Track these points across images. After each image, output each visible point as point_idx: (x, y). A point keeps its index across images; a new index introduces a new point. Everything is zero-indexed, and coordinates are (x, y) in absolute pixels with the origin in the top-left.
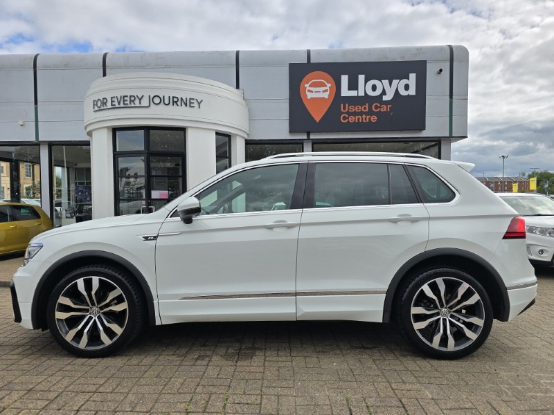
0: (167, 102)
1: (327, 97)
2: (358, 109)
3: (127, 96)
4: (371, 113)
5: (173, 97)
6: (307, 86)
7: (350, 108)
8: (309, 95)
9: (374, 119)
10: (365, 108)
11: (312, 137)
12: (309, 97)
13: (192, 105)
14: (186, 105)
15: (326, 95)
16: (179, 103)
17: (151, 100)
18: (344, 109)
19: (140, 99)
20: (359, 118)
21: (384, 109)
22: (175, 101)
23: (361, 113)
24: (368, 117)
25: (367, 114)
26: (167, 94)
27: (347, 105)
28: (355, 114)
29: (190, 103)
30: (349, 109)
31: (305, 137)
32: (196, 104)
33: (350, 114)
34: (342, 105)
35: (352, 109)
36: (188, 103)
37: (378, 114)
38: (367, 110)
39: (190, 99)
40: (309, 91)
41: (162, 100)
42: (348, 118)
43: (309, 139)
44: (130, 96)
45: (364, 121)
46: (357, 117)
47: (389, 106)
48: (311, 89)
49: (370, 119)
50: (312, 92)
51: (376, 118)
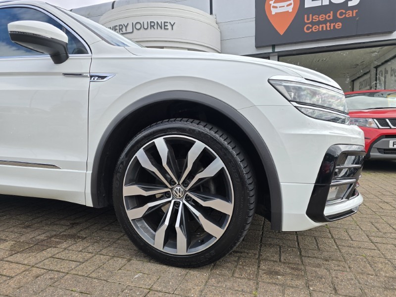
0: (146, 27)
1: (290, 11)
2: (322, 17)
3: (117, 26)
4: (336, 20)
5: (151, 22)
6: (271, 2)
7: (314, 18)
8: (274, 11)
9: (338, 26)
10: (329, 16)
11: (277, 50)
12: (273, 13)
13: (166, 27)
14: (161, 28)
15: (290, 9)
16: (155, 27)
17: (134, 26)
18: (308, 19)
19: (126, 27)
20: (323, 27)
21: (350, 14)
22: (152, 25)
23: (325, 22)
24: (332, 25)
25: (331, 21)
26: (146, 20)
27: (311, 15)
28: (319, 23)
29: (165, 26)
30: (312, 19)
31: (270, 51)
32: (169, 27)
33: (313, 23)
34: (306, 16)
35: (316, 18)
36: (163, 26)
37: (343, 21)
38: (331, 18)
39: (165, 22)
40: (274, 7)
41: (142, 26)
42: (312, 28)
43: (274, 52)
44: (119, 25)
45: (328, 29)
46: (321, 26)
47: (355, 11)
48: (275, 5)
49: (334, 26)
50: (276, 7)
51: (341, 24)
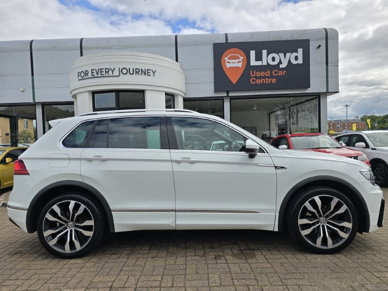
0: (131, 72)
1: (240, 66)
2: (262, 74)
3: (103, 69)
5: (136, 69)
6: (226, 59)
8: (228, 65)
10: (267, 74)
11: (230, 95)
12: (228, 67)
13: (149, 74)
14: (145, 74)
15: (240, 65)
16: (140, 73)
17: (121, 71)
18: (253, 74)
19: (113, 71)
20: (263, 81)
21: (281, 73)
22: (137, 71)
23: (265, 77)
24: (270, 80)
25: (269, 77)
26: (132, 67)
27: (255, 71)
28: (260, 78)
30: (256, 74)
31: (226, 95)
32: (151, 74)
33: (257, 78)
34: (251, 72)
35: (259, 74)
37: (277, 77)
38: (269, 75)
39: (148, 70)
40: (228, 62)
41: (128, 71)
42: (256, 81)
43: (228, 96)
44: (106, 69)
45: (267, 82)
46: (262, 80)
47: (284, 72)
48: (229, 61)
49: (271, 81)
50: (230, 63)
51: (275, 80)
